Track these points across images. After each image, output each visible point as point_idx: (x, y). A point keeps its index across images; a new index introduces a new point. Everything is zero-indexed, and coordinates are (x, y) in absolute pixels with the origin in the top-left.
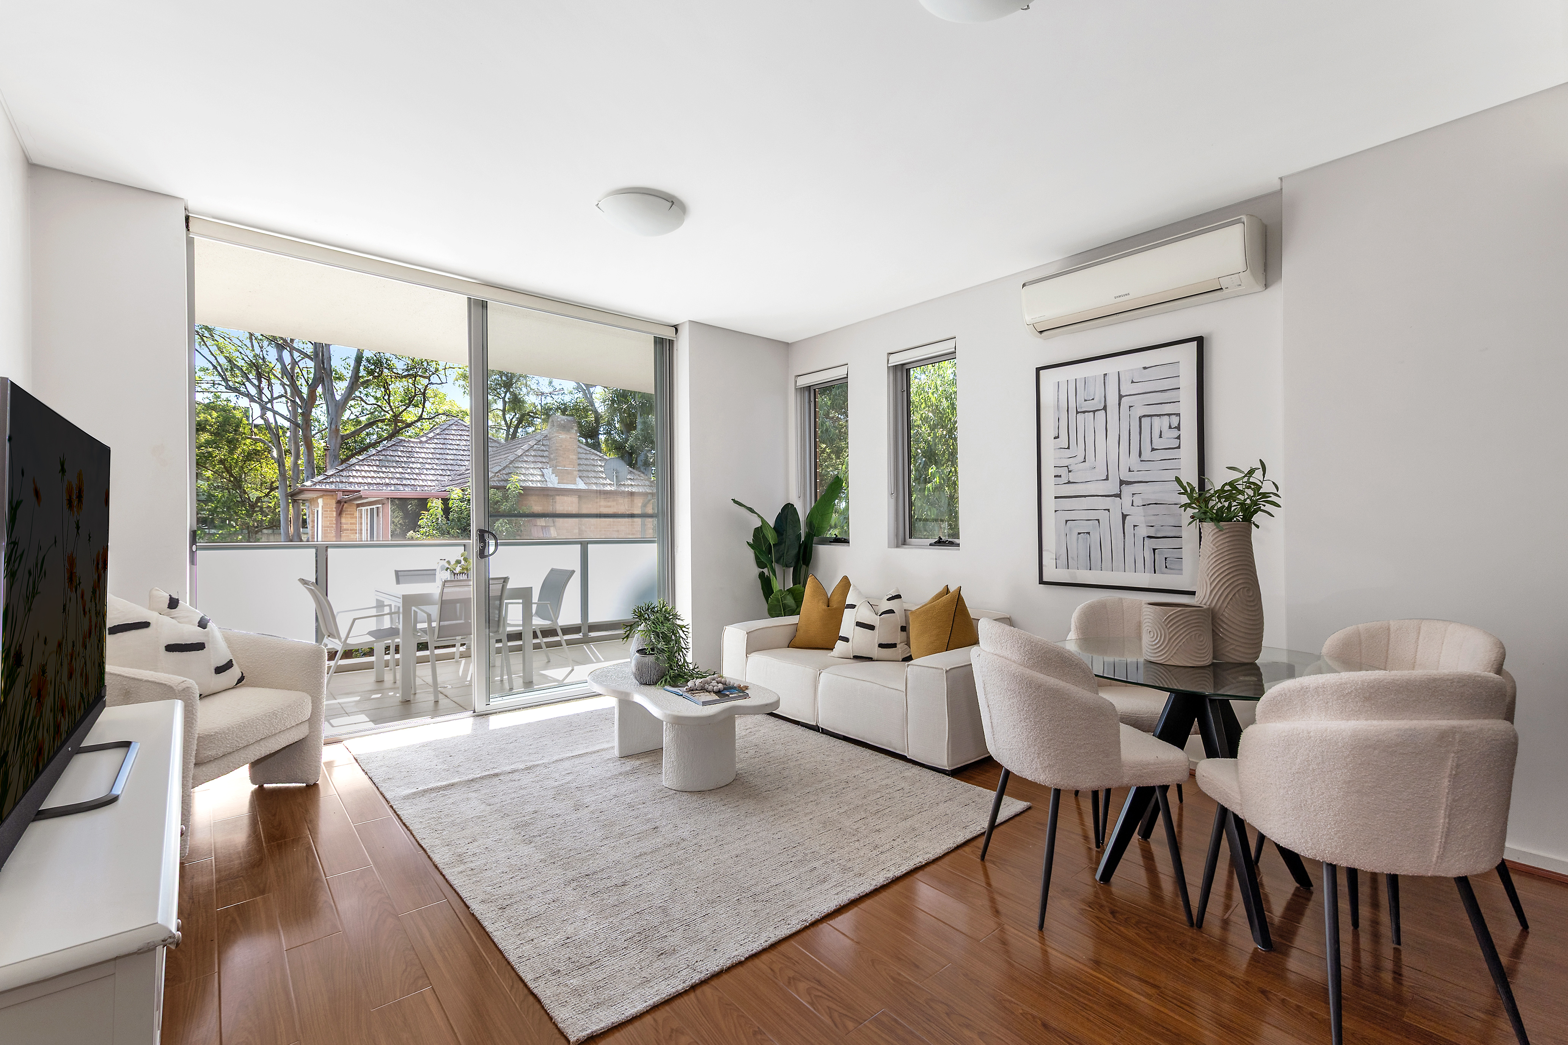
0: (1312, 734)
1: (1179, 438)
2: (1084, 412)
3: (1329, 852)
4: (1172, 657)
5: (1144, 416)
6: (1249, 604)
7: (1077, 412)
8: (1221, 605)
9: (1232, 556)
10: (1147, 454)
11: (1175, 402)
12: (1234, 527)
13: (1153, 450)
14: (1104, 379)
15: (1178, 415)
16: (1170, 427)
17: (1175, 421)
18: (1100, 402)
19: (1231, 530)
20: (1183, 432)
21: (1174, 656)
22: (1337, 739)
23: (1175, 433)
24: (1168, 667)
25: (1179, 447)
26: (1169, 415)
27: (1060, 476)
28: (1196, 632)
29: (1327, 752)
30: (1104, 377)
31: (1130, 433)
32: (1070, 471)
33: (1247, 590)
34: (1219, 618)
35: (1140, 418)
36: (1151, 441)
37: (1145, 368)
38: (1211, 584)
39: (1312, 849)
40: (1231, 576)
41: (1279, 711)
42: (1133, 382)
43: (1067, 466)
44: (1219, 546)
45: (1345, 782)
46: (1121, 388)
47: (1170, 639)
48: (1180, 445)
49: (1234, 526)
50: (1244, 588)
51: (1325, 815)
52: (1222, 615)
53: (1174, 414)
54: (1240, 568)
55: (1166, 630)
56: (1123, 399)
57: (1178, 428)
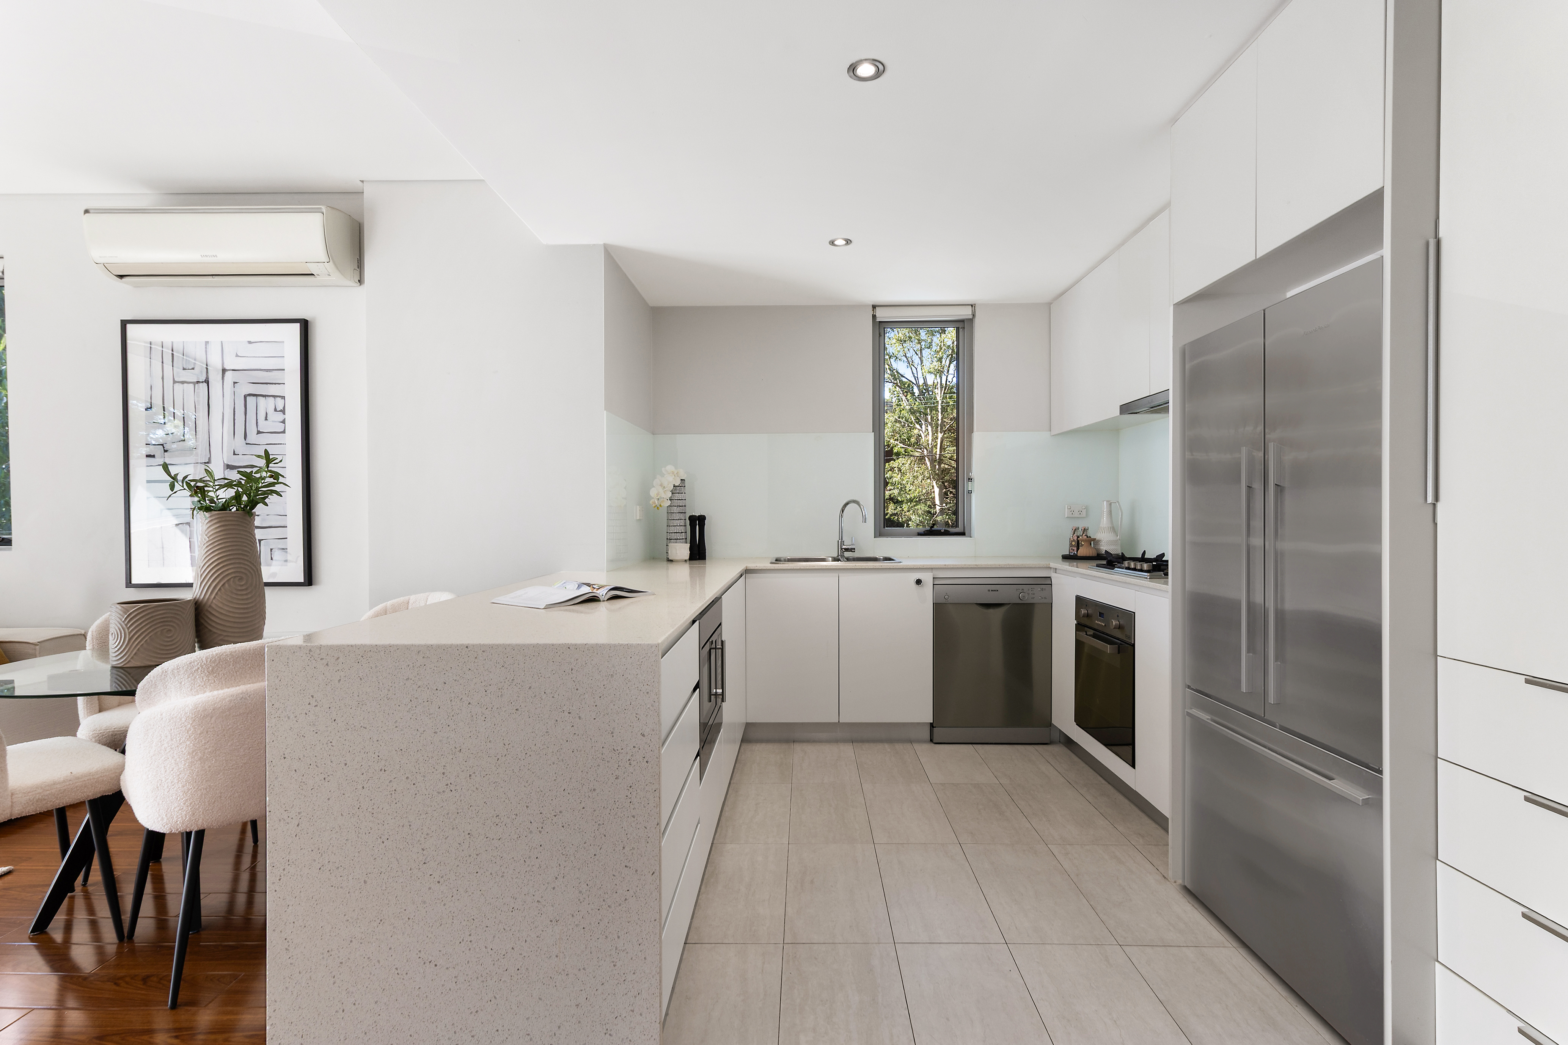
0: (164, 715)
1: (284, 422)
2: (183, 382)
3: (180, 822)
4: (132, 658)
5: (250, 395)
6: (239, 593)
7: (175, 382)
8: (209, 596)
9: (223, 546)
10: (252, 437)
11: (280, 384)
12: (225, 517)
13: (259, 432)
14: (206, 348)
15: (283, 398)
16: (275, 410)
17: (280, 403)
18: (201, 372)
19: (223, 519)
20: (287, 416)
21: (135, 657)
22: (181, 715)
23: (280, 417)
24: (126, 669)
25: (284, 432)
26: (274, 397)
27: (153, 456)
28: (163, 628)
29: (174, 729)
30: (206, 345)
31: (234, 412)
32: (166, 451)
33: (239, 579)
34: (207, 610)
35: (245, 397)
36: (257, 423)
37: (250, 342)
38: (201, 576)
39: (167, 824)
40: (221, 565)
41: (148, 698)
42: (237, 356)
43: (162, 445)
44: (210, 536)
45: (189, 753)
46: (224, 361)
47: (130, 640)
48: (285, 429)
49: (225, 515)
50: (235, 577)
51: (175, 789)
52: (210, 606)
53: (279, 396)
54: (232, 557)
55: (127, 630)
56: (227, 373)
57: (283, 411)
